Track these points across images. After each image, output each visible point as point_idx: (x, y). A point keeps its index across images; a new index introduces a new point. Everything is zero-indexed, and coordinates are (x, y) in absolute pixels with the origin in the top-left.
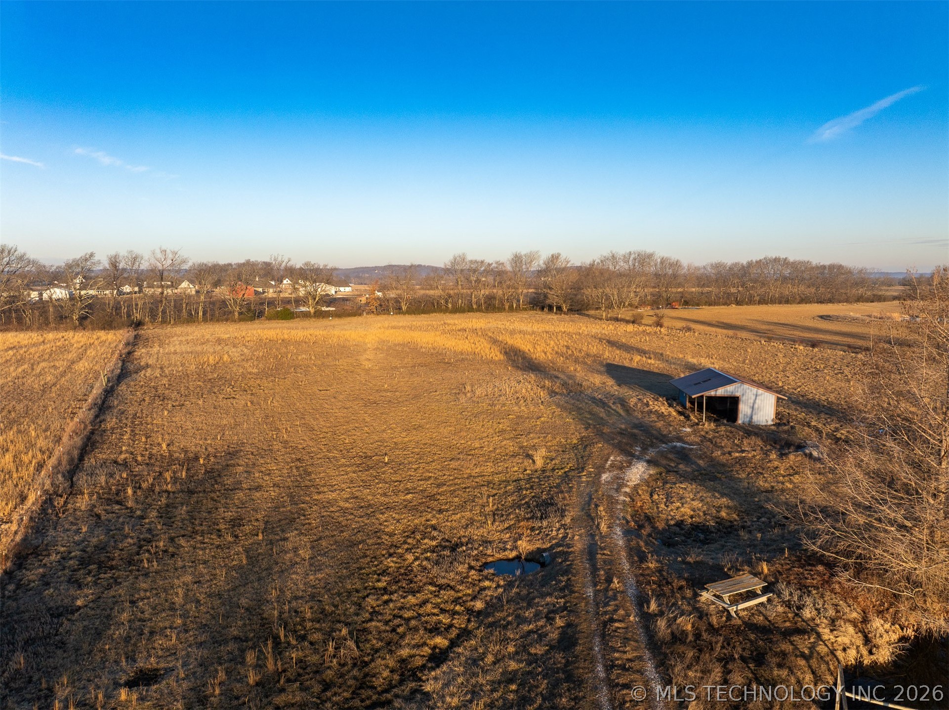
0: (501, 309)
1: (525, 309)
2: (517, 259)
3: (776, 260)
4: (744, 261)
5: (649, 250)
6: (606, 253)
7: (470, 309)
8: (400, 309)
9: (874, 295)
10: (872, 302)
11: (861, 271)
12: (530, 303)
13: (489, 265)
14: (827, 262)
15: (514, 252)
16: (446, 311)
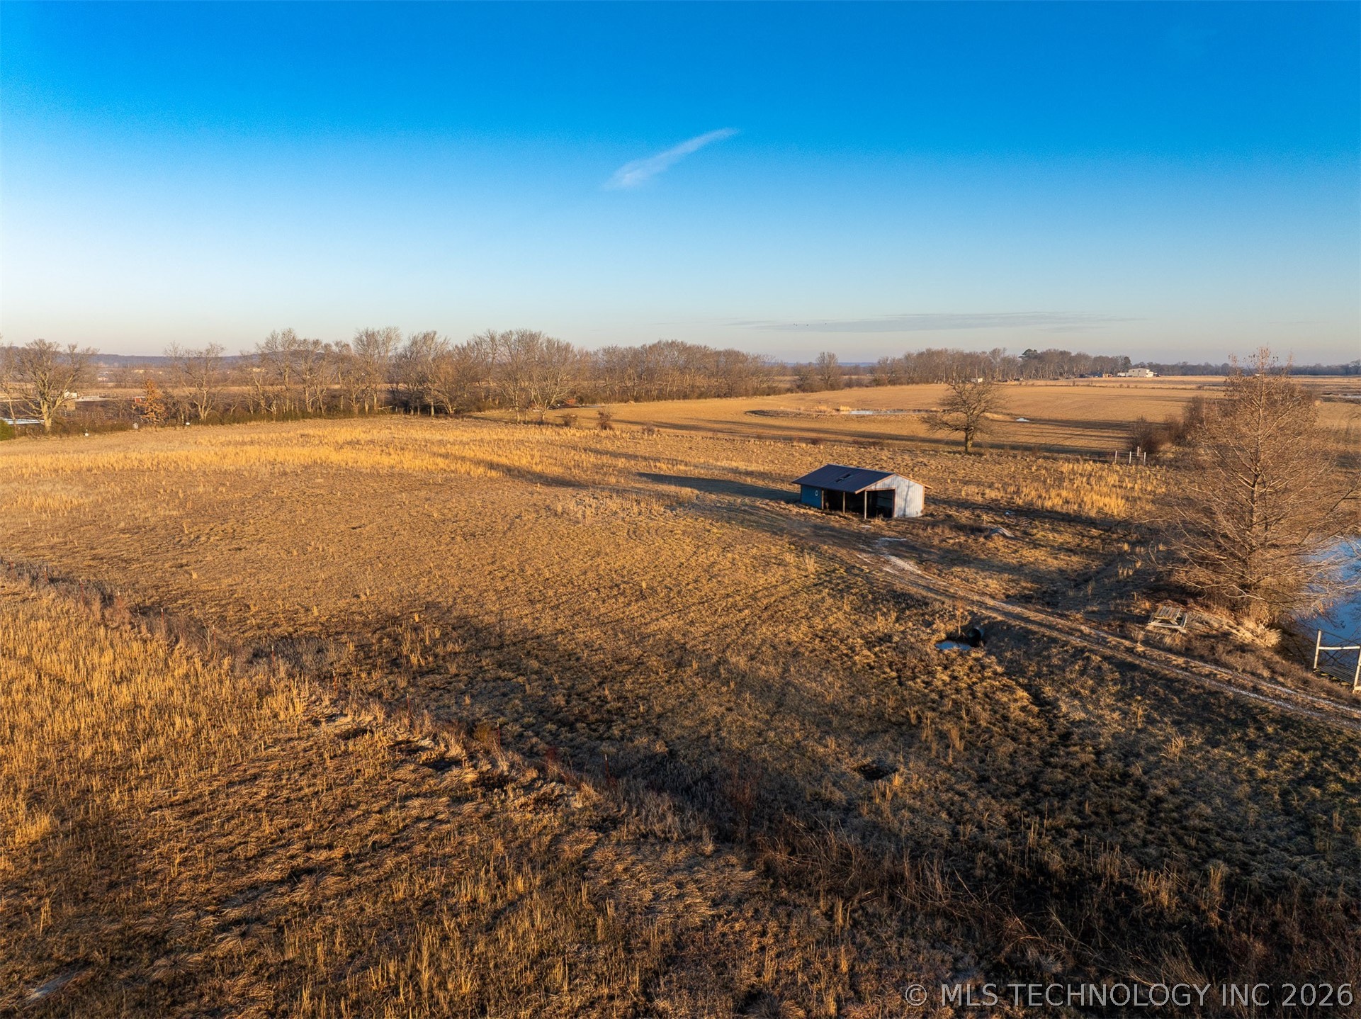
0: (347, 413)
1: (383, 412)
2: (369, 340)
3: (672, 345)
4: (637, 345)
5: (535, 330)
6: (481, 332)
7: (305, 415)
8: (197, 416)
9: (769, 388)
10: (768, 395)
11: (756, 358)
12: (387, 403)
13: (327, 346)
14: (721, 348)
15: (362, 329)
16: (269, 417)
